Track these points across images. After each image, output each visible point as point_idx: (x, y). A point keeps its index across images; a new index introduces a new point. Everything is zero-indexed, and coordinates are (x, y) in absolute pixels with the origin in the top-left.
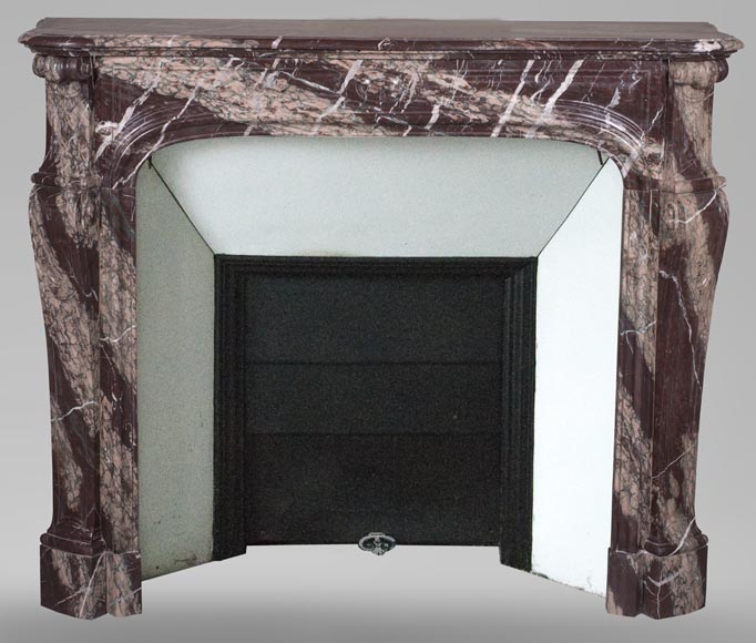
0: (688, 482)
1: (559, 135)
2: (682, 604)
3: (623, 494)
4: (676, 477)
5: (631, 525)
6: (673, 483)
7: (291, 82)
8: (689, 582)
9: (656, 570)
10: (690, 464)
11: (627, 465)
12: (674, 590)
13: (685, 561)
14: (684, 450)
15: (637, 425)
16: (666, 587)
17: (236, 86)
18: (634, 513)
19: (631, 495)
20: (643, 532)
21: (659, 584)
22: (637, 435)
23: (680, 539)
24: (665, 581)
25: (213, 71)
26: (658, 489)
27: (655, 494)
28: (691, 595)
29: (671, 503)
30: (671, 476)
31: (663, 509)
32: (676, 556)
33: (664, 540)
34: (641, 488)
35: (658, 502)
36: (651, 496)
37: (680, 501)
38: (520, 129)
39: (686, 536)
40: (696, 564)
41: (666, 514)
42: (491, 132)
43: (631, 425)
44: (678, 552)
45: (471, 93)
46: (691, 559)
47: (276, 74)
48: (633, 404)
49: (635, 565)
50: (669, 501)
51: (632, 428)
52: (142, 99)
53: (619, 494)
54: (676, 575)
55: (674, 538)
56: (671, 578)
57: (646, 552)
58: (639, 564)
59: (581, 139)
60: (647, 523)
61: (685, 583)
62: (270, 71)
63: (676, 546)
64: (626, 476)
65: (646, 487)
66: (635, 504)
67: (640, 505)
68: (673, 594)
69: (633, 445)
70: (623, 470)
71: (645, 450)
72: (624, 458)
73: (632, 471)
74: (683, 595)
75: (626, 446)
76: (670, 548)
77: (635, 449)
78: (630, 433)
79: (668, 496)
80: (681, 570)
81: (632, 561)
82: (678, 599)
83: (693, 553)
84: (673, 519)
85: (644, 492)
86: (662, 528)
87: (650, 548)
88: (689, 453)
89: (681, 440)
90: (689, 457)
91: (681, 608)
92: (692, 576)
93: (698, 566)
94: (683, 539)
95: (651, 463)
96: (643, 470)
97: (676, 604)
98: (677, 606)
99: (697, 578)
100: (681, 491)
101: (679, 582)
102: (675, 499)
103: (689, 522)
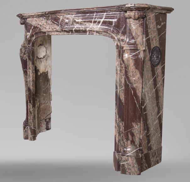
0: (136, 137)
1: (101, 34)
2: (129, 171)
3: (116, 136)
4: (131, 134)
6: (130, 136)
7: (53, 22)
8: (132, 166)
10: (137, 132)
13: (130, 159)
14: (133, 127)
16: (123, 165)
17: (45, 23)
20: (121, 148)
21: (121, 164)
24: (123, 163)
25: (42, 21)
28: (133, 170)
30: (129, 134)
31: (126, 143)
37: (132, 142)
38: (93, 32)
41: (127, 145)
42: (87, 33)
44: (127, 156)
45: (83, 23)
46: (132, 159)
47: (51, 20)
50: (128, 141)
52: (33, 27)
54: (127, 162)
55: (128, 152)
56: (125, 163)
58: (118, 157)
59: (106, 35)
60: (122, 146)
61: (130, 166)
62: (50, 20)
68: (126, 168)
70: (116, 129)
71: (121, 124)
72: (116, 126)
74: (130, 169)
79: (128, 139)
80: (128, 162)
81: (116, 155)
82: (128, 170)
83: (134, 158)
84: (130, 146)
89: (132, 124)
90: (136, 130)
91: (129, 173)
92: (133, 164)
93: (136, 162)
94: (131, 153)
95: (123, 129)
96: (121, 130)
97: (127, 171)
98: (127, 172)
99: (136, 166)
100: (133, 139)
101: (128, 165)
102: (130, 141)
103: (136, 149)
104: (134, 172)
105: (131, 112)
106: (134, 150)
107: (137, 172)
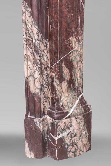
0: (77, 70)
2: (73, 149)
3: (30, 78)
4: (67, 66)
5: (36, 99)
6: (65, 71)
8: (78, 135)
9: (54, 129)
10: (78, 58)
11: (31, 58)
12: (68, 141)
13: (74, 122)
14: (72, 48)
15: (35, 29)
16: (61, 140)
18: (37, 91)
19: (35, 79)
20: (46, 103)
21: (56, 138)
22: (36, 37)
23: (71, 108)
24: (60, 136)
26: (54, 74)
27: (52, 78)
28: (80, 143)
29: (65, 84)
30: (64, 65)
31: (59, 88)
32: (68, 120)
33: (59, 109)
34: (42, 74)
35: (54, 83)
36: (50, 79)
37: (71, 82)
39: (75, 105)
40: (83, 123)
41: (61, 92)
43: (32, 30)
44: (69, 117)
46: (79, 121)
48: (32, 14)
49: (40, 126)
50: (63, 83)
51: (32, 32)
53: (27, 79)
54: (68, 131)
55: (66, 107)
56: (65, 134)
57: (48, 117)
58: (43, 125)
60: (48, 98)
61: (75, 136)
63: (67, 112)
64: (31, 66)
65: (45, 73)
66: (38, 85)
67: (42, 85)
68: (66, 144)
69: (34, 44)
70: (29, 62)
71: (43, 47)
72: (29, 54)
73: (35, 62)
74: (74, 144)
75: (30, 45)
76: (63, 114)
77: (35, 47)
78: (32, 35)
79: (61, 79)
80: (71, 129)
81: (38, 123)
82: (70, 147)
83: (80, 117)
84: (66, 95)
85: (45, 77)
86: (58, 101)
87: (51, 114)
88: (77, 51)
89: (69, 41)
90: (76, 53)
91: (73, 152)
92: (80, 132)
93: (84, 125)
94: (73, 108)
95: (47, 58)
96: (43, 62)
97: (69, 150)
98: (70, 152)
99: (84, 133)
100: (71, 76)
101: (71, 136)
102: (67, 81)
103: (78, 96)
104: (82, 148)
105: (69, 12)
106: (75, 101)
107: (87, 146)
